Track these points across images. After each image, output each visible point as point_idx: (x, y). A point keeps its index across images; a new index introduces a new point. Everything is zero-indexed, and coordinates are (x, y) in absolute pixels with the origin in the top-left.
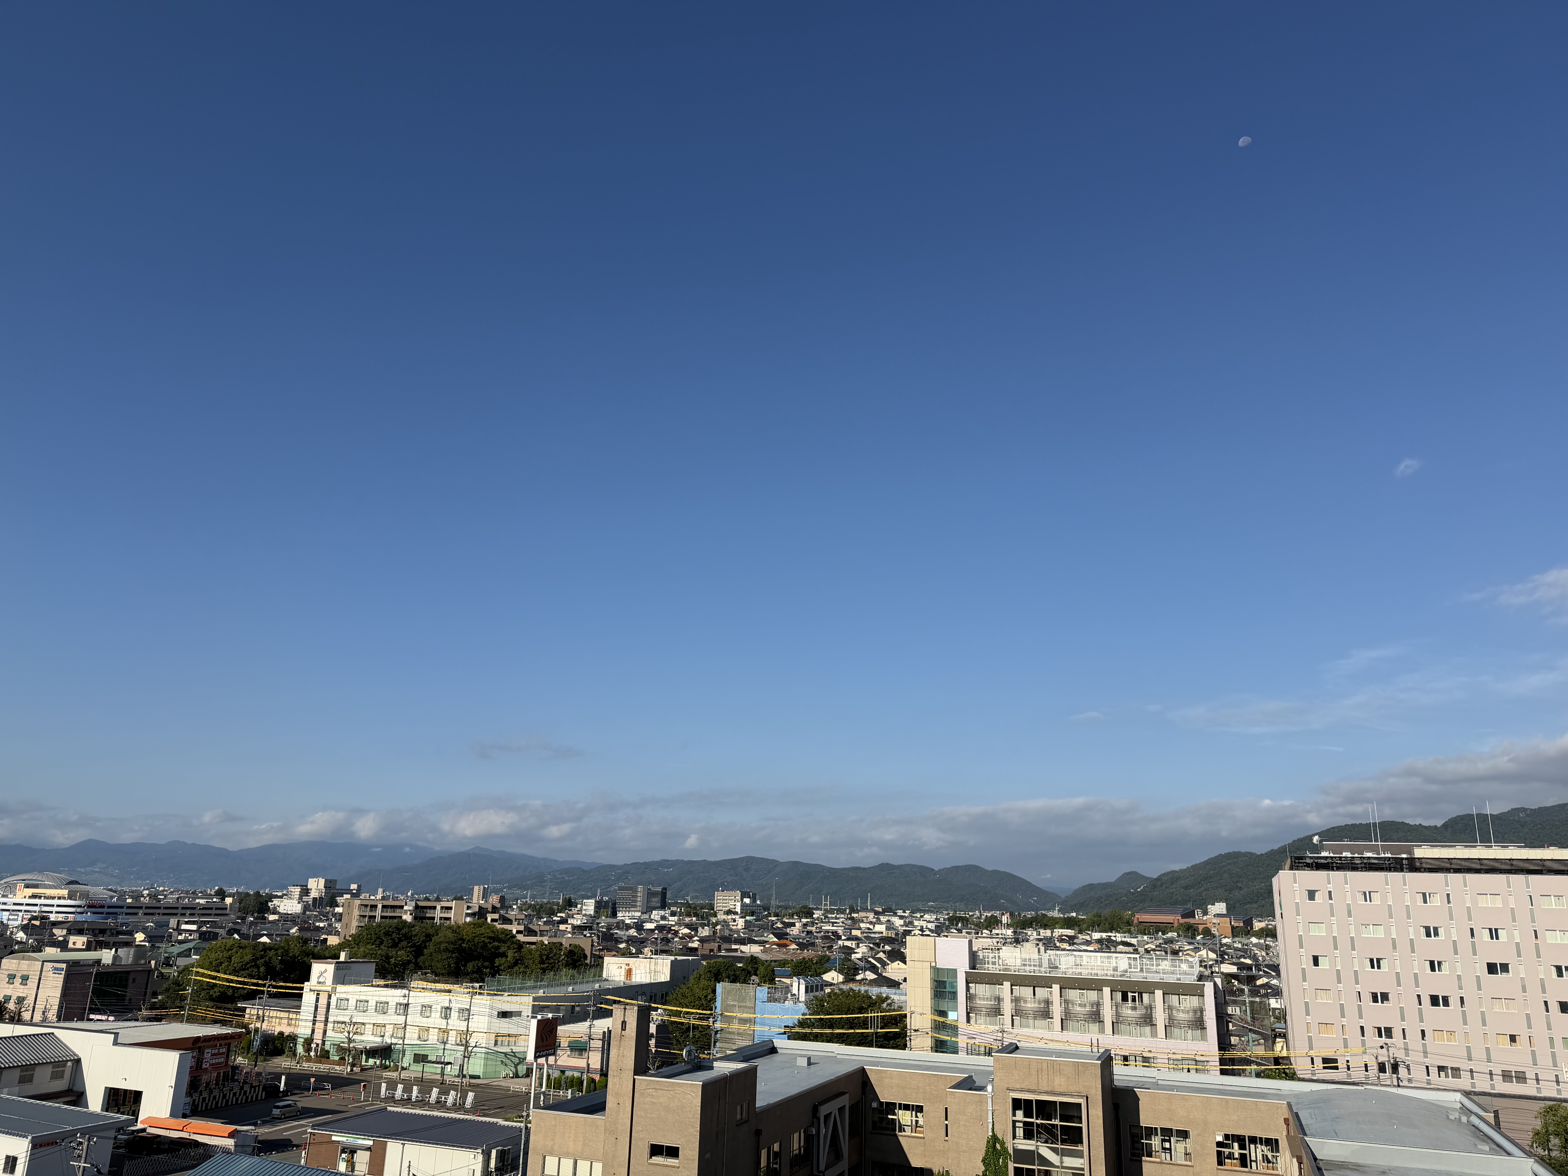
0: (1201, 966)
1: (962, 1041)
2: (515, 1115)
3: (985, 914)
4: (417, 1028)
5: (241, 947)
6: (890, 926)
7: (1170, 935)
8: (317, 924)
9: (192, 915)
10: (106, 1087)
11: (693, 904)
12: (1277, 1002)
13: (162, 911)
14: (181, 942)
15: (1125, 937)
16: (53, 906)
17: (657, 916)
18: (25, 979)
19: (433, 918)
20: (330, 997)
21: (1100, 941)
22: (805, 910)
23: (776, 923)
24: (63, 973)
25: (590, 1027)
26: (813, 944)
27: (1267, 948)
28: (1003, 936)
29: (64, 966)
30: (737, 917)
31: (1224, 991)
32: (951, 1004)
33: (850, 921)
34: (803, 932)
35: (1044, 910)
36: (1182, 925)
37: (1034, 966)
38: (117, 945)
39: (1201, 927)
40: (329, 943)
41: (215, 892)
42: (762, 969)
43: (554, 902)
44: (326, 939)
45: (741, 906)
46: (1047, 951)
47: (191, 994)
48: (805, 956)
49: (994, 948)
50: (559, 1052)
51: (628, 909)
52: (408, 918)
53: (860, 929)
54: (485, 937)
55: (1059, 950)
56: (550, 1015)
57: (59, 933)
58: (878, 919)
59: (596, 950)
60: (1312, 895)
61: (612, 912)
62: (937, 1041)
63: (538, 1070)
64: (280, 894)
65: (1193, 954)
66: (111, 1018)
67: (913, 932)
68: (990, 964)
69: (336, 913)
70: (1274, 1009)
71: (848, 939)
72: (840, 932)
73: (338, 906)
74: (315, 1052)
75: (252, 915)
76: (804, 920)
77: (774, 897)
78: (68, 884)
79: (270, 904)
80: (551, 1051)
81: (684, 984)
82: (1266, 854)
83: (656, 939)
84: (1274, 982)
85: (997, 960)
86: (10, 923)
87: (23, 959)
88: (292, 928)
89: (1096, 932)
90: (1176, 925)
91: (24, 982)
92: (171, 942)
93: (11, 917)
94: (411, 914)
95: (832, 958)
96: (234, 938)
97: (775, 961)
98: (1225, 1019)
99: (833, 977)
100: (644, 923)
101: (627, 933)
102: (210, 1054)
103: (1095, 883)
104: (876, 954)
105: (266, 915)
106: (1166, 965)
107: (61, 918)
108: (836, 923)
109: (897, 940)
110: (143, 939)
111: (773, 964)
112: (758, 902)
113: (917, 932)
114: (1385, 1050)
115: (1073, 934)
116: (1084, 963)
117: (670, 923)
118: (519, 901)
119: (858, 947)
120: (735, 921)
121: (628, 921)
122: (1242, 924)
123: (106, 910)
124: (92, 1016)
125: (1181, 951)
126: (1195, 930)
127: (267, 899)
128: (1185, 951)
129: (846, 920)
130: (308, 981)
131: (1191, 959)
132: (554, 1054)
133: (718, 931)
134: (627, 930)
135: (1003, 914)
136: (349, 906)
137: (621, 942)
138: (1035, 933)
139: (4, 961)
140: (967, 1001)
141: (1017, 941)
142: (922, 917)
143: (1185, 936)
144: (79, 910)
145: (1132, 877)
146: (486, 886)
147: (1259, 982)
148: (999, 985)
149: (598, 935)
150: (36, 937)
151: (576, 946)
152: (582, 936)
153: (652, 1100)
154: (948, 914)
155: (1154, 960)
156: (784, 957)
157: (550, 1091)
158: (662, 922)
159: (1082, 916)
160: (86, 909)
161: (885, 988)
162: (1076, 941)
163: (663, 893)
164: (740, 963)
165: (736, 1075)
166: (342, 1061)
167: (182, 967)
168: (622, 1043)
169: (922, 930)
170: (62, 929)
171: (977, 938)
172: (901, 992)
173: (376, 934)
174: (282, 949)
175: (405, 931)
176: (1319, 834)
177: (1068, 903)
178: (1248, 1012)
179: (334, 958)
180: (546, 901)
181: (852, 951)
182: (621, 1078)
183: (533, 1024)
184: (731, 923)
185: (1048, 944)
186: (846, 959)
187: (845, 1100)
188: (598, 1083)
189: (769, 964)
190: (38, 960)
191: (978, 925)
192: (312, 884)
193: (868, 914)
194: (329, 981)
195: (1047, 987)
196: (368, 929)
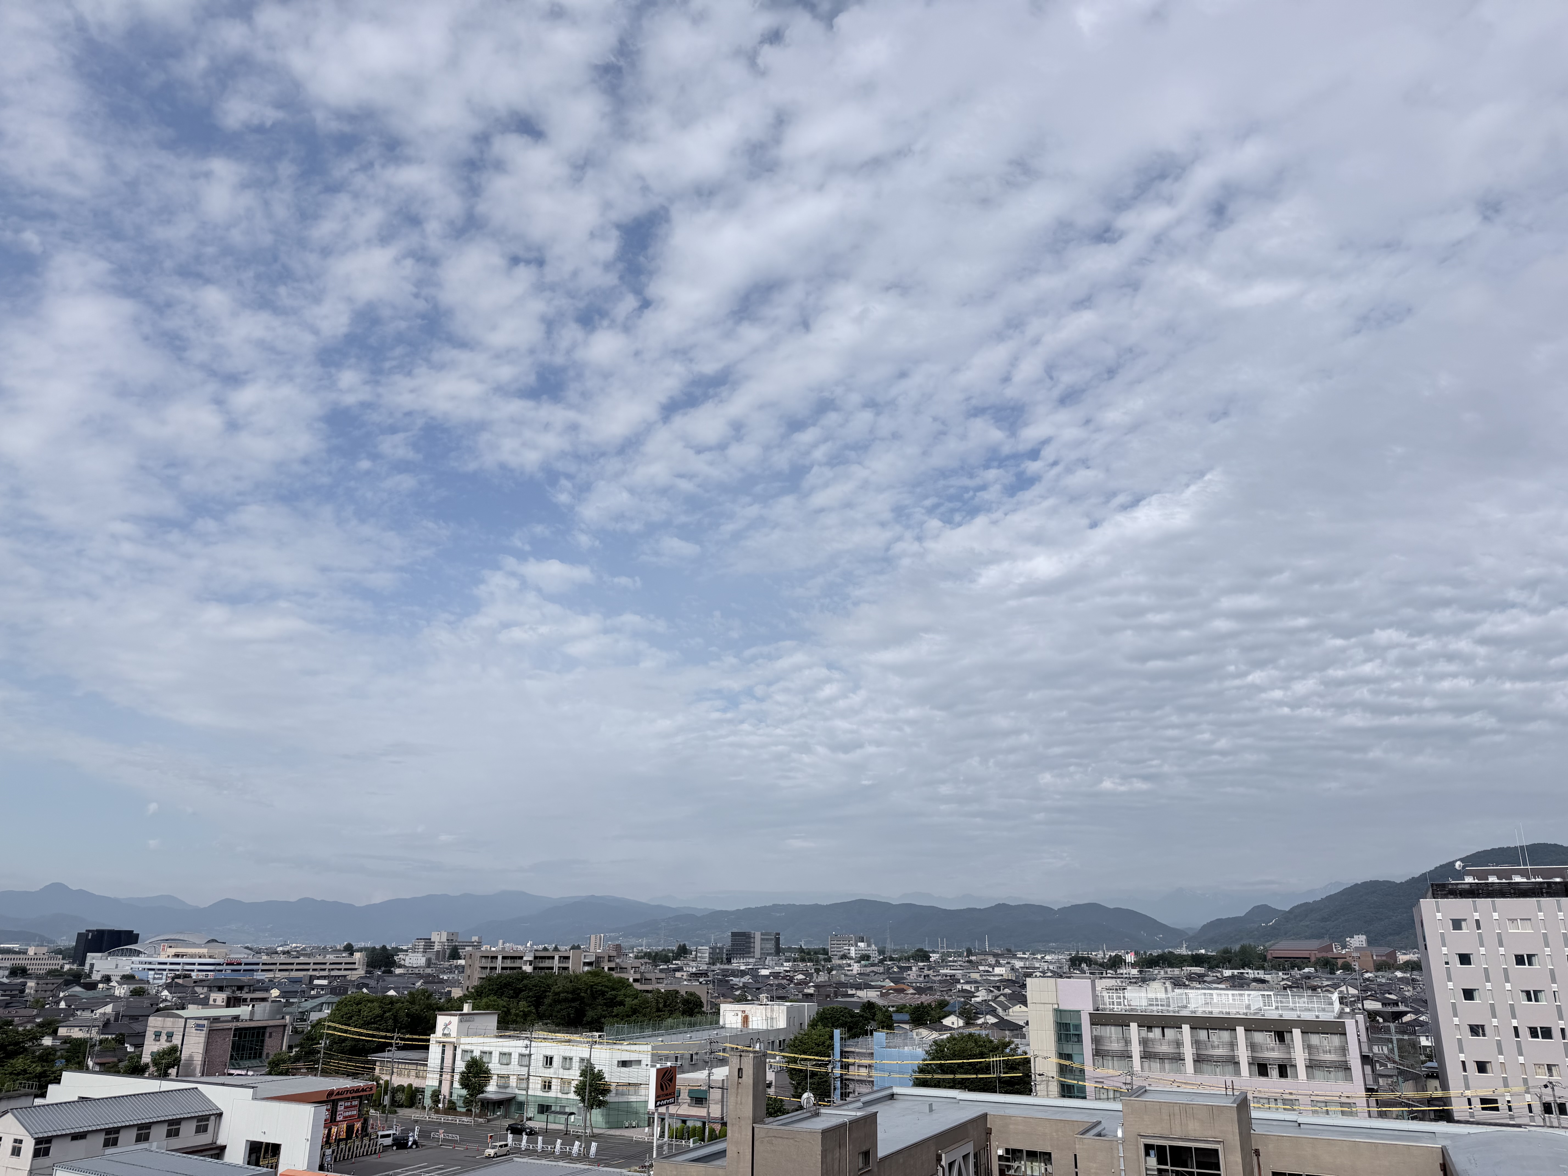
0: (1340, 1003)
1: (1090, 1088)
2: (639, 1165)
3: (1110, 953)
4: (540, 1078)
5: (369, 1001)
6: (1010, 968)
7: (1306, 970)
8: (441, 977)
9: (323, 970)
10: (247, 1141)
11: (807, 949)
12: (1427, 1039)
13: (295, 967)
14: (314, 997)
15: (1258, 973)
16: (194, 964)
17: (771, 962)
18: (170, 1036)
19: (552, 968)
20: (455, 1048)
21: (1231, 979)
22: (921, 953)
23: (892, 968)
24: (205, 1029)
25: (709, 1076)
26: (931, 988)
27: (1413, 981)
28: (1128, 976)
30: (852, 961)
31: (1367, 1029)
32: (1076, 1047)
33: (968, 964)
34: (920, 975)
35: (1171, 947)
36: (1318, 959)
37: (1162, 1005)
38: (254, 1001)
39: (1340, 962)
40: (452, 995)
41: (344, 947)
42: (879, 1016)
43: (669, 950)
44: (450, 991)
45: (856, 950)
46: (1175, 990)
47: (324, 1047)
48: (923, 1000)
49: (1118, 988)
50: (679, 1101)
51: (742, 955)
52: (528, 969)
53: (978, 971)
54: (602, 986)
55: (1187, 988)
56: (669, 1064)
57: (201, 991)
58: (998, 961)
59: (712, 998)
60: (1457, 924)
61: (727, 959)
62: (1064, 1085)
63: (660, 1120)
64: (405, 948)
65: (1332, 990)
66: (250, 1073)
67: (1034, 974)
68: (1115, 1004)
69: (458, 966)
70: (1425, 1047)
71: (967, 983)
72: (959, 973)
73: (460, 959)
74: (444, 1102)
75: (380, 969)
76: (921, 964)
77: (888, 941)
78: (207, 942)
79: (396, 958)
80: (672, 1100)
82: (1405, 882)
83: (771, 985)
84: (1423, 1018)
85: (1122, 1000)
86: (156, 981)
87: (168, 1016)
88: (418, 982)
89: (1226, 969)
90: (1313, 959)
91: (169, 1039)
92: (304, 997)
93: (156, 976)
94: (530, 965)
95: (952, 1002)
96: (363, 993)
97: (892, 1007)
98: (1371, 1059)
99: (951, 1021)
100: (759, 969)
102: (343, 1107)
103: (1224, 918)
104: (997, 997)
105: (392, 969)
106: (1304, 1002)
107: (202, 976)
108: (953, 966)
109: (1018, 983)
110: (278, 994)
111: (891, 1009)
112: (873, 947)
113: (1038, 974)
114: (1549, 1090)
115: (1202, 972)
116: (1215, 1001)
117: (785, 968)
118: (635, 950)
119: (978, 991)
120: (850, 965)
121: (743, 968)
122: (1384, 958)
123: (243, 967)
124: (232, 1071)
125: (1320, 987)
126: (1334, 964)
127: (393, 953)
128: (1324, 987)
129: (964, 962)
130: (435, 1033)
131: (1329, 995)
133: (833, 976)
134: (742, 977)
135: (1127, 953)
136: (470, 958)
137: (737, 989)
138: (1162, 972)
139: (151, 1019)
140: (1092, 1043)
141: (1143, 980)
142: (1043, 958)
143: (1323, 972)
144: (218, 968)
145: (1262, 911)
146: (602, 935)
147: (1407, 1018)
148: (1125, 1026)
149: (714, 982)
150: (179, 995)
151: (692, 994)
152: (698, 984)
153: (772, 1148)
154: (1070, 954)
155: (1290, 997)
156: (902, 1002)
157: (672, 1141)
158: (778, 968)
159: (1213, 954)
160: (225, 967)
161: (1007, 1032)
162: (1206, 979)
163: (777, 940)
164: (857, 1008)
165: (855, 1122)
166: (469, 1113)
167: (315, 1022)
168: (740, 1091)
169: (1044, 972)
170: (203, 987)
171: (1101, 978)
172: (1023, 1036)
173: (498, 985)
174: (408, 1001)
175: (525, 982)
176: (1461, 860)
177: (1194, 939)
178: (1396, 1049)
179: (458, 1010)
180: (660, 948)
181: (970, 995)
182: (741, 1127)
183: (653, 1073)
184: (846, 968)
185: (1176, 983)
186: (965, 1003)
187: (969, 1148)
188: (717, 1132)
189: (887, 1011)
190: (181, 1017)
191: (1102, 965)
192: (435, 937)
193: (987, 957)
194: (454, 1033)
195: (1177, 1028)
196: (489, 980)
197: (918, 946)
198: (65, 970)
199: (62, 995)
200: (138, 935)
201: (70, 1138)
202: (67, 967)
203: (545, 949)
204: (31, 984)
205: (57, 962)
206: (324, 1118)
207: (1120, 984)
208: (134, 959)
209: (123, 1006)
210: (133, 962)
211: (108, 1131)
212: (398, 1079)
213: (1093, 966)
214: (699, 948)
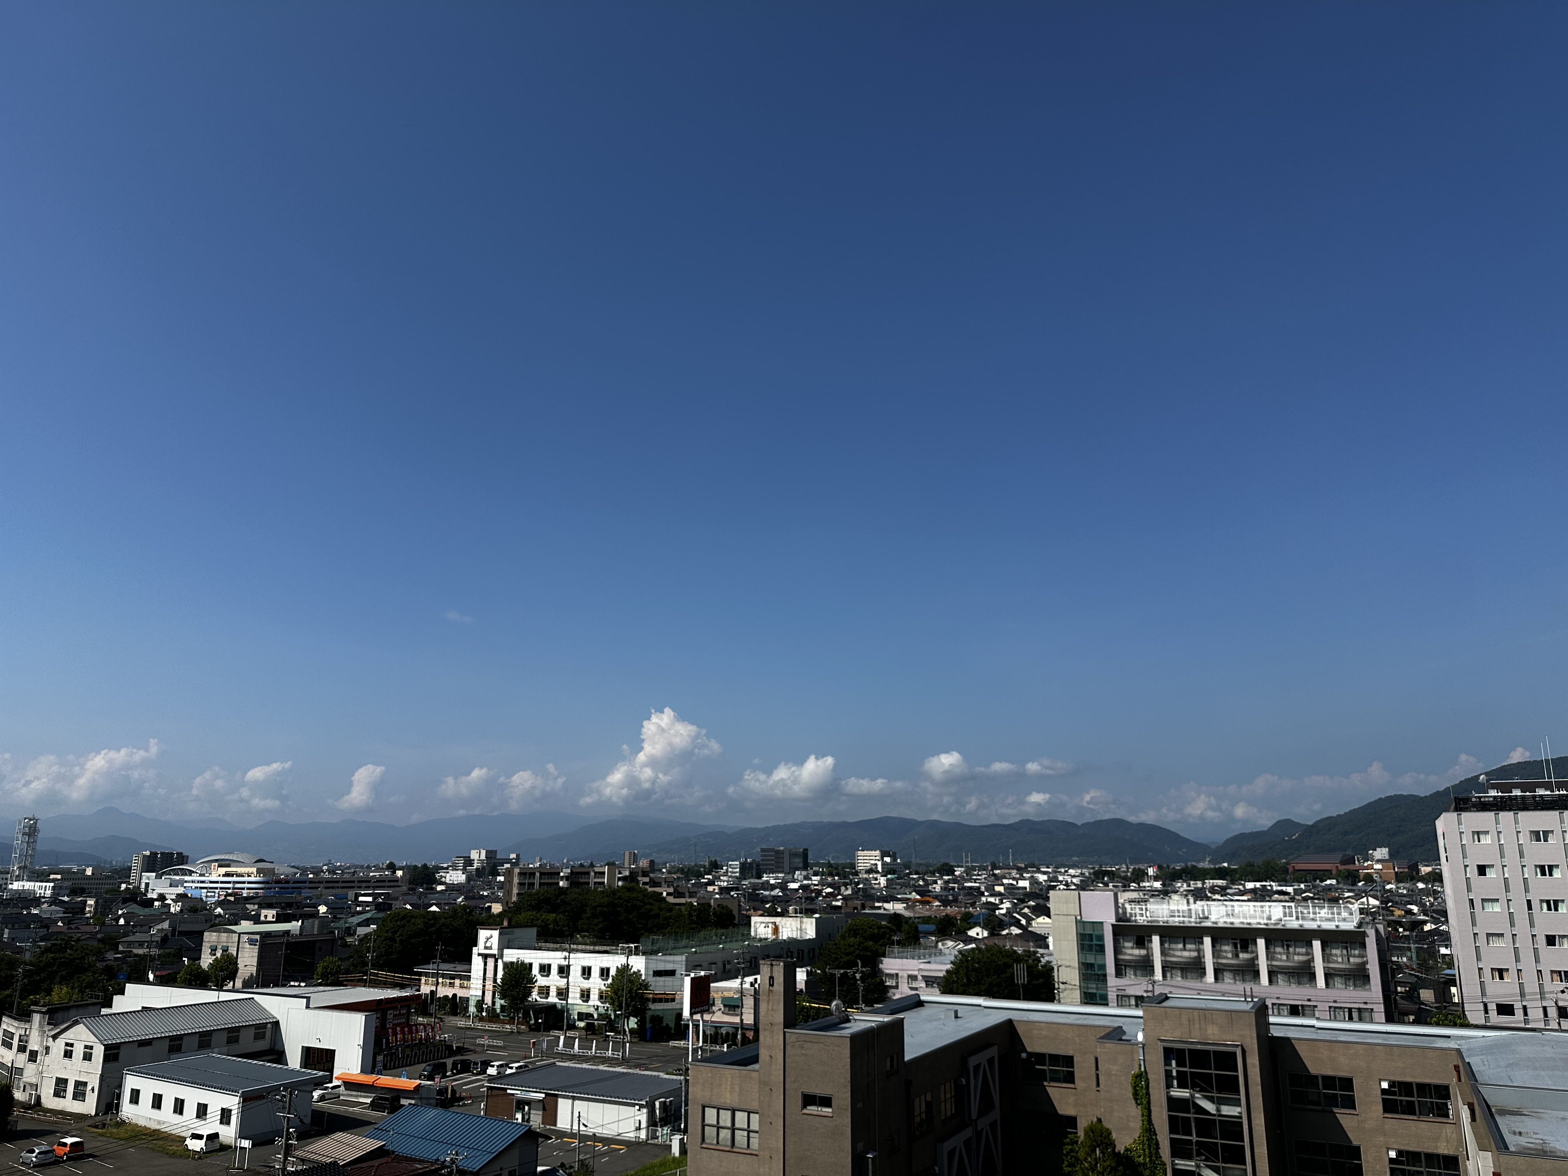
0: (1361, 914)
1: (1112, 996)
2: (676, 1069)
3: (1132, 867)
4: (579, 989)
5: (412, 917)
6: (1034, 882)
7: (1328, 882)
8: (481, 893)
9: (368, 888)
10: (302, 1046)
11: (834, 864)
12: (1447, 948)
13: (340, 885)
14: (360, 913)
15: (1280, 886)
16: (244, 883)
17: (799, 877)
18: (225, 950)
19: (589, 883)
20: (496, 961)
21: (1254, 891)
22: (945, 868)
23: (918, 881)
24: (258, 944)
25: (742, 984)
26: (955, 900)
27: (1435, 892)
28: (1150, 889)
29: (258, 937)
30: (879, 875)
31: (1387, 938)
32: (1098, 957)
33: (992, 878)
34: (945, 889)
35: (1194, 861)
36: (1341, 871)
37: (1183, 917)
38: (303, 917)
39: (1362, 874)
40: (493, 910)
41: (386, 865)
42: (905, 927)
43: (700, 865)
44: (490, 907)
45: (882, 865)
46: (1198, 902)
47: (372, 960)
48: (948, 912)
49: (1140, 900)
50: (713, 1008)
51: (771, 870)
52: (563, 884)
53: (1003, 885)
54: (637, 900)
55: (1208, 900)
56: (703, 973)
57: (252, 908)
58: (1021, 875)
59: (743, 911)
60: (1479, 836)
61: (757, 874)
62: (1085, 993)
63: (694, 1027)
64: (445, 865)
65: (1353, 901)
66: (303, 984)
67: (1058, 887)
68: (1138, 915)
69: (498, 882)
70: (1444, 956)
71: (991, 895)
72: (983, 889)
73: (500, 875)
74: (486, 1012)
75: (422, 886)
76: (946, 878)
77: (914, 856)
78: (256, 862)
79: (437, 875)
80: (706, 1008)
81: (830, 940)
82: (1431, 795)
83: (800, 898)
84: (1443, 928)
85: (1144, 912)
86: (209, 899)
87: (222, 932)
88: (459, 898)
89: (1249, 881)
90: (1334, 872)
91: (225, 953)
92: (350, 913)
93: (209, 894)
94: (566, 880)
95: (976, 913)
96: (406, 909)
97: (919, 918)
98: (1389, 966)
99: (976, 932)
100: (788, 883)
101: (773, 893)
102: (392, 1015)
103: (1247, 832)
104: (1021, 909)
106: (1324, 913)
107: (252, 893)
108: (978, 879)
109: (1042, 895)
110: (325, 911)
111: (917, 921)
112: (899, 860)
113: (1062, 887)
115: (1224, 885)
116: (1236, 911)
117: (814, 882)
118: (668, 865)
119: (1002, 903)
120: (876, 879)
121: (772, 882)
122: (1406, 870)
123: (291, 885)
124: (285, 983)
125: (1340, 898)
126: (1355, 877)
127: (434, 871)
128: (1345, 898)
129: (988, 876)
130: (476, 946)
131: (1351, 906)
132: (708, 1011)
133: (861, 889)
134: (772, 890)
135: (1151, 867)
136: (509, 874)
137: (767, 902)
138: (1185, 885)
139: (206, 934)
140: (1114, 955)
141: (1165, 893)
142: (1066, 871)
143: (1345, 884)
144: (267, 886)
145: (1285, 825)
146: (636, 851)
147: (1426, 928)
148: (1147, 936)
149: (744, 895)
150: (232, 911)
151: (723, 907)
152: (729, 897)
153: (803, 1052)
154: (1094, 868)
155: (1311, 908)
156: (927, 914)
157: (707, 1046)
158: (805, 882)
159: (1235, 867)
160: (274, 885)
161: (1031, 944)
162: (1229, 891)
163: (805, 854)
164: (884, 920)
165: (883, 1027)
166: (511, 1021)
167: (362, 936)
168: (771, 998)
169: (1067, 885)
170: (254, 904)
171: (1124, 891)
172: (1047, 947)
173: (535, 900)
174: (450, 917)
175: (563, 897)
176: (1486, 774)
177: (1218, 853)
178: (1414, 958)
179: (498, 925)
180: (693, 864)
181: (996, 907)
182: (772, 1032)
183: (687, 981)
184: (873, 882)
185: (1199, 895)
186: (990, 915)
187: (993, 1051)
188: (751, 1038)
189: (913, 923)
190: (235, 932)
191: (1125, 878)
192: (474, 855)
193: (1010, 871)
194: (495, 946)
195: (1198, 938)
196: (528, 895)
197: (943, 861)
198: (122, 889)
199: (120, 912)
200: (188, 857)
201: (137, 1044)
202: (123, 886)
203: (582, 865)
204: (91, 902)
205: (114, 881)
206: (375, 1025)
207: (1142, 897)
208: (187, 878)
209: (179, 923)
210: (186, 882)
211: (172, 1038)
212: (443, 989)
213: (1116, 879)
214: (730, 863)
